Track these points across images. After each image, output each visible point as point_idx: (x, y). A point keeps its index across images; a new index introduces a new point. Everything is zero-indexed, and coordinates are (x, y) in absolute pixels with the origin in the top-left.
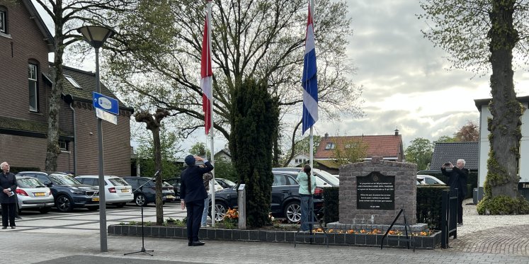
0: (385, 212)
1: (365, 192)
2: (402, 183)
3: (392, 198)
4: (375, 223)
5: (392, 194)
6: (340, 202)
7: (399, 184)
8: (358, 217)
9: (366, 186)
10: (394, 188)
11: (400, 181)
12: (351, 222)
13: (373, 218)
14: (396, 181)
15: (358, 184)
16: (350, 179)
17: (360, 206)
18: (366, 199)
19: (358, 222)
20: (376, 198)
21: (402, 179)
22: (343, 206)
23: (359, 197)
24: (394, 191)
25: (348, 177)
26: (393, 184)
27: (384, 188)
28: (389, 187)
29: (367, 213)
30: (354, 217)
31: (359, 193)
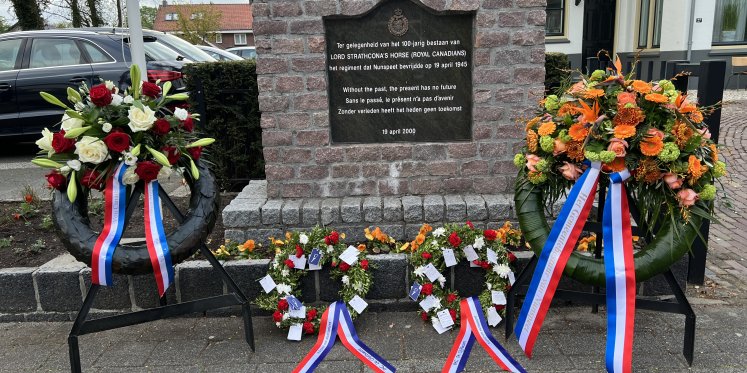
0: (438, 151)
1: (359, 79)
2: (505, 40)
3: (464, 97)
4: (404, 191)
5: (464, 79)
6: (265, 121)
7: (491, 43)
8: (339, 173)
9: (362, 51)
10: (469, 58)
11: (495, 31)
12: (316, 193)
13: (394, 172)
14: (481, 32)
15: (330, 49)
16: (297, 29)
17: (341, 131)
18: (363, 103)
19: (341, 192)
20: (405, 100)
21: (506, 21)
22: (284, 135)
23: (336, 99)
24: (468, 72)
25: (289, 21)
26: (467, 45)
27: (431, 60)
28: (445, 51)
29: (375, 158)
30: (322, 174)
31: (335, 83)
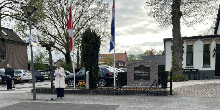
0: (146, 81)
1: (137, 74)
2: (153, 70)
3: (149, 76)
4: (142, 86)
6: (127, 78)
7: (151, 70)
8: (135, 83)
9: (138, 71)
10: (149, 72)
11: (152, 69)
12: (132, 86)
13: (141, 84)
14: (150, 69)
15: (135, 71)
16: (131, 69)
17: (135, 79)
18: (138, 76)
19: (135, 86)
20: (142, 76)
21: (153, 68)
22: (129, 79)
23: (135, 76)
24: (149, 73)
25: (130, 68)
26: (149, 70)
27: (145, 72)
28: (147, 71)
29: (139, 82)
30: (133, 84)
31: (135, 74)
